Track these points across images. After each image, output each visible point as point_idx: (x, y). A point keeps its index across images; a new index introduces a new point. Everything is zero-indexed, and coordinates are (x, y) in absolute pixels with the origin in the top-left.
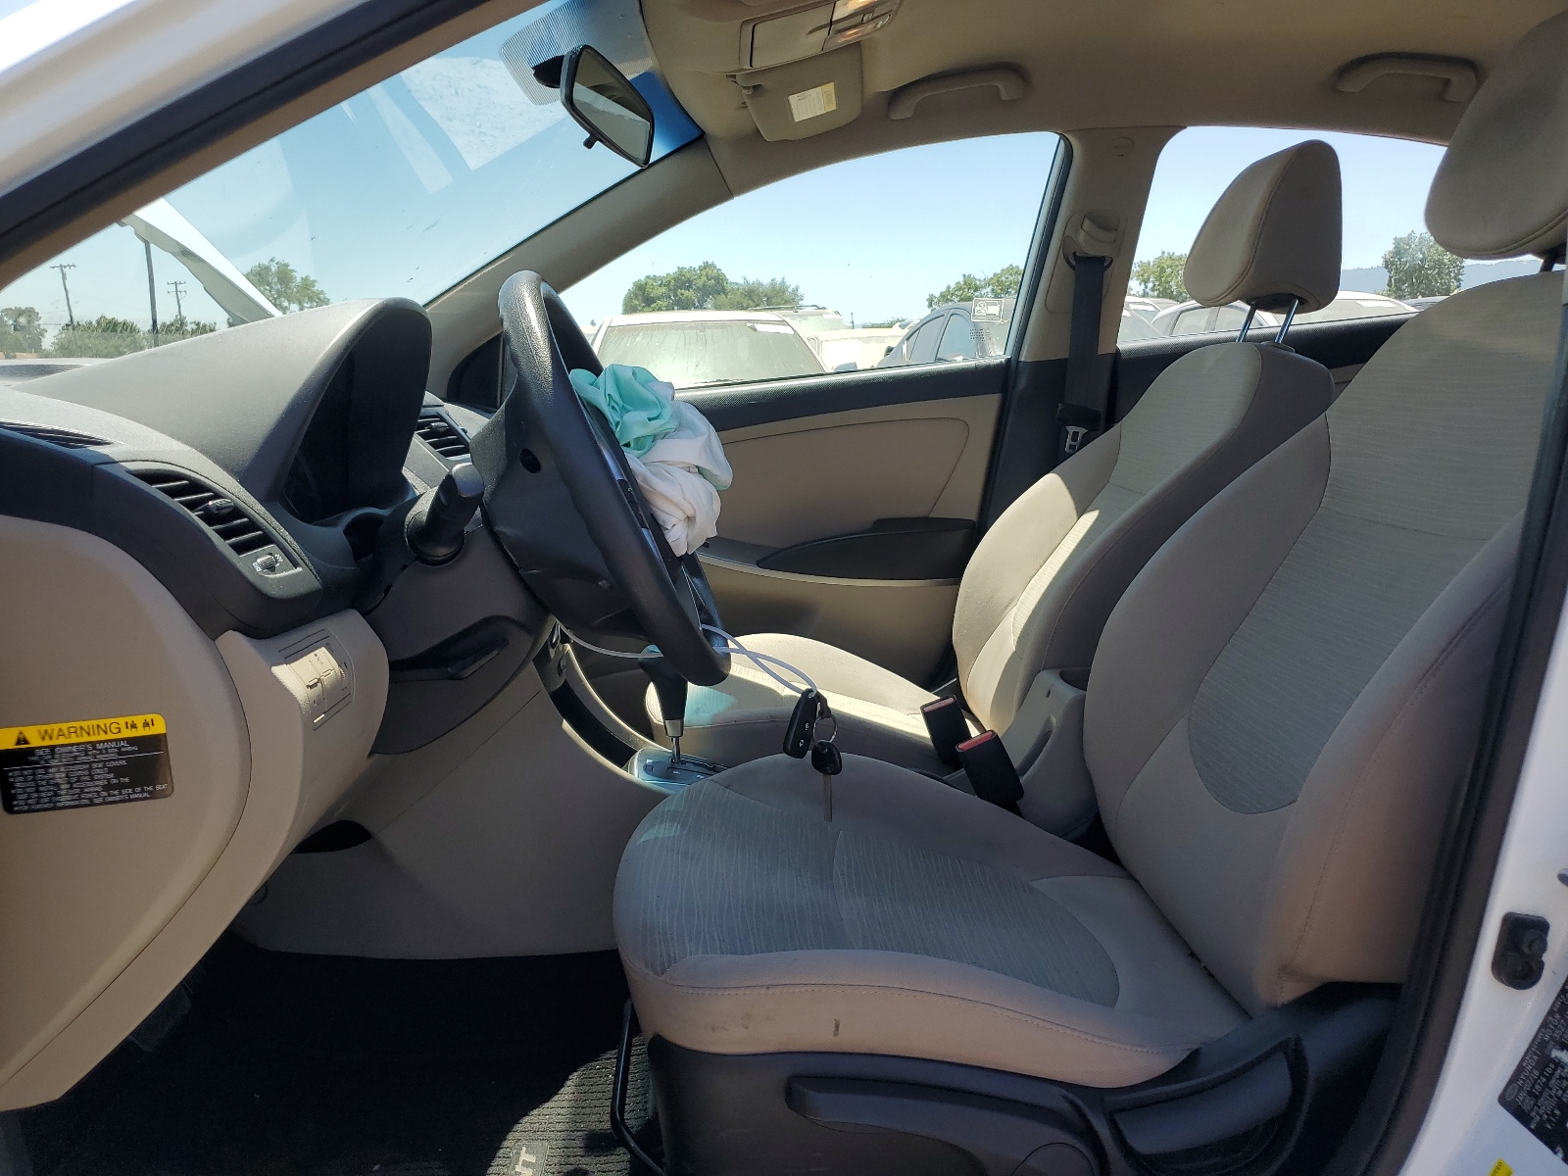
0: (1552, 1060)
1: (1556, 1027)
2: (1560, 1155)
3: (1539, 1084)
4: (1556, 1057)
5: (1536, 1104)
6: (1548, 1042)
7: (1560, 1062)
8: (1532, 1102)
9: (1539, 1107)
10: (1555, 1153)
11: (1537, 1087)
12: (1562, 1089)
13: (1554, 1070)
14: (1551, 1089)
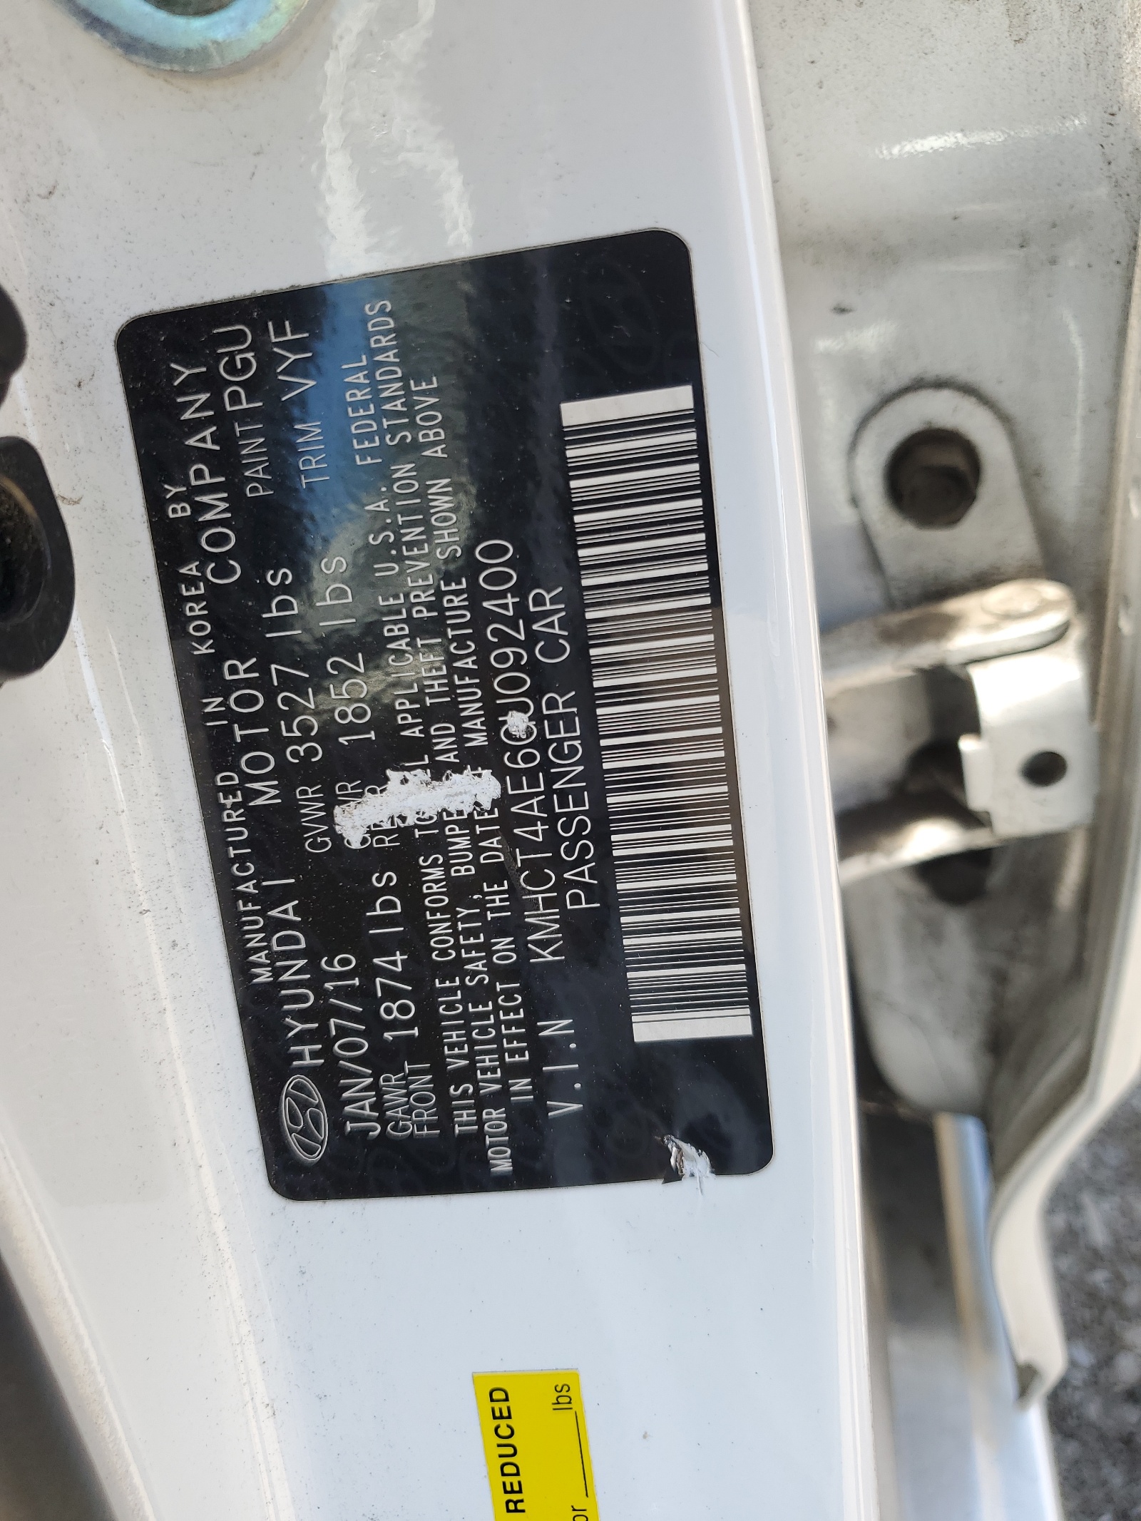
0: (372, 857)
1: (269, 716)
2: (696, 1162)
3: (391, 994)
4: (374, 831)
5: (443, 1078)
6: (289, 808)
7: (404, 833)
8: (422, 1082)
9: (467, 1075)
10: (673, 1175)
11: (391, 1011)
12: (499, 929)
13: (410, 888)
14: (457, 968)
